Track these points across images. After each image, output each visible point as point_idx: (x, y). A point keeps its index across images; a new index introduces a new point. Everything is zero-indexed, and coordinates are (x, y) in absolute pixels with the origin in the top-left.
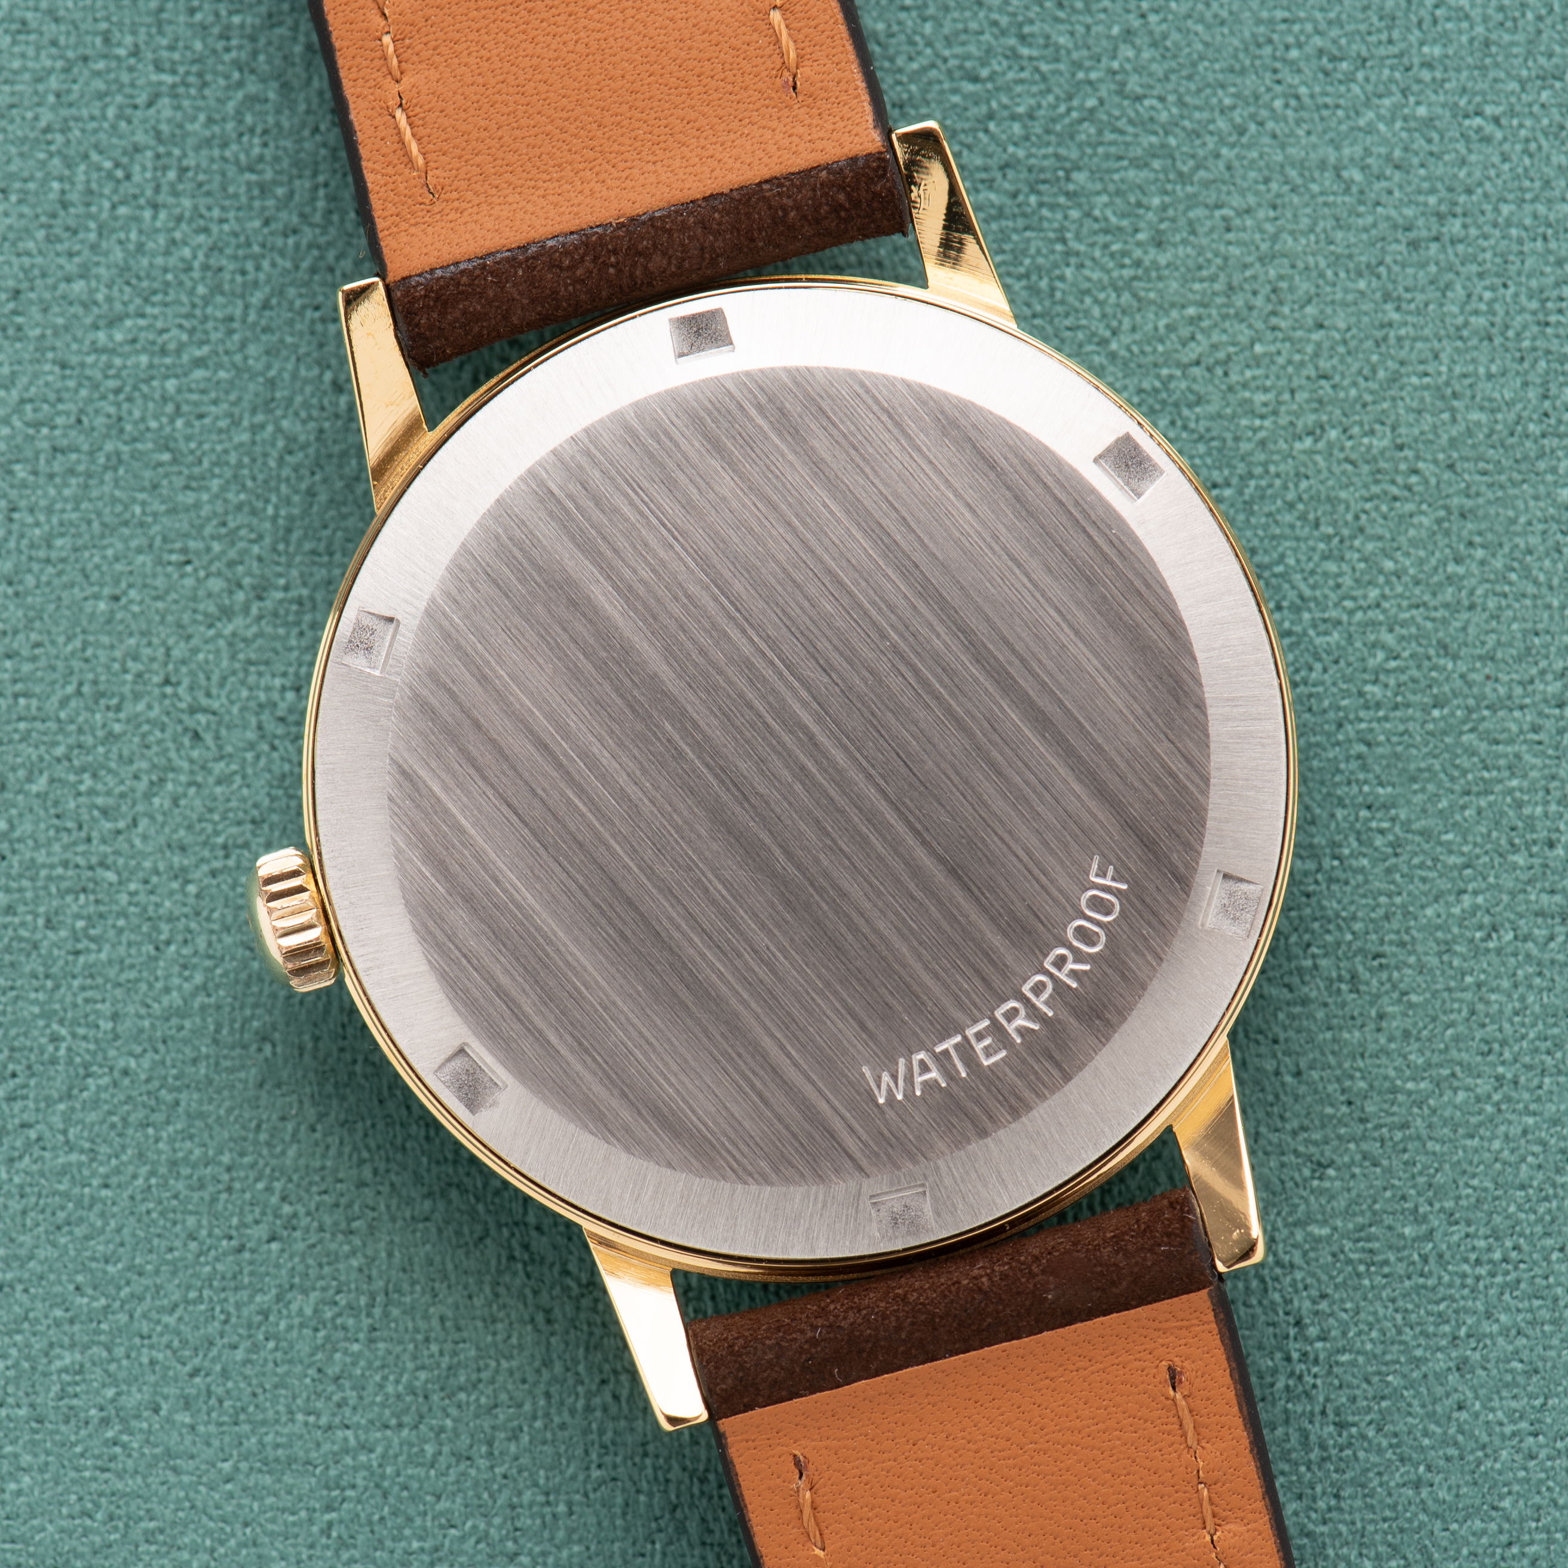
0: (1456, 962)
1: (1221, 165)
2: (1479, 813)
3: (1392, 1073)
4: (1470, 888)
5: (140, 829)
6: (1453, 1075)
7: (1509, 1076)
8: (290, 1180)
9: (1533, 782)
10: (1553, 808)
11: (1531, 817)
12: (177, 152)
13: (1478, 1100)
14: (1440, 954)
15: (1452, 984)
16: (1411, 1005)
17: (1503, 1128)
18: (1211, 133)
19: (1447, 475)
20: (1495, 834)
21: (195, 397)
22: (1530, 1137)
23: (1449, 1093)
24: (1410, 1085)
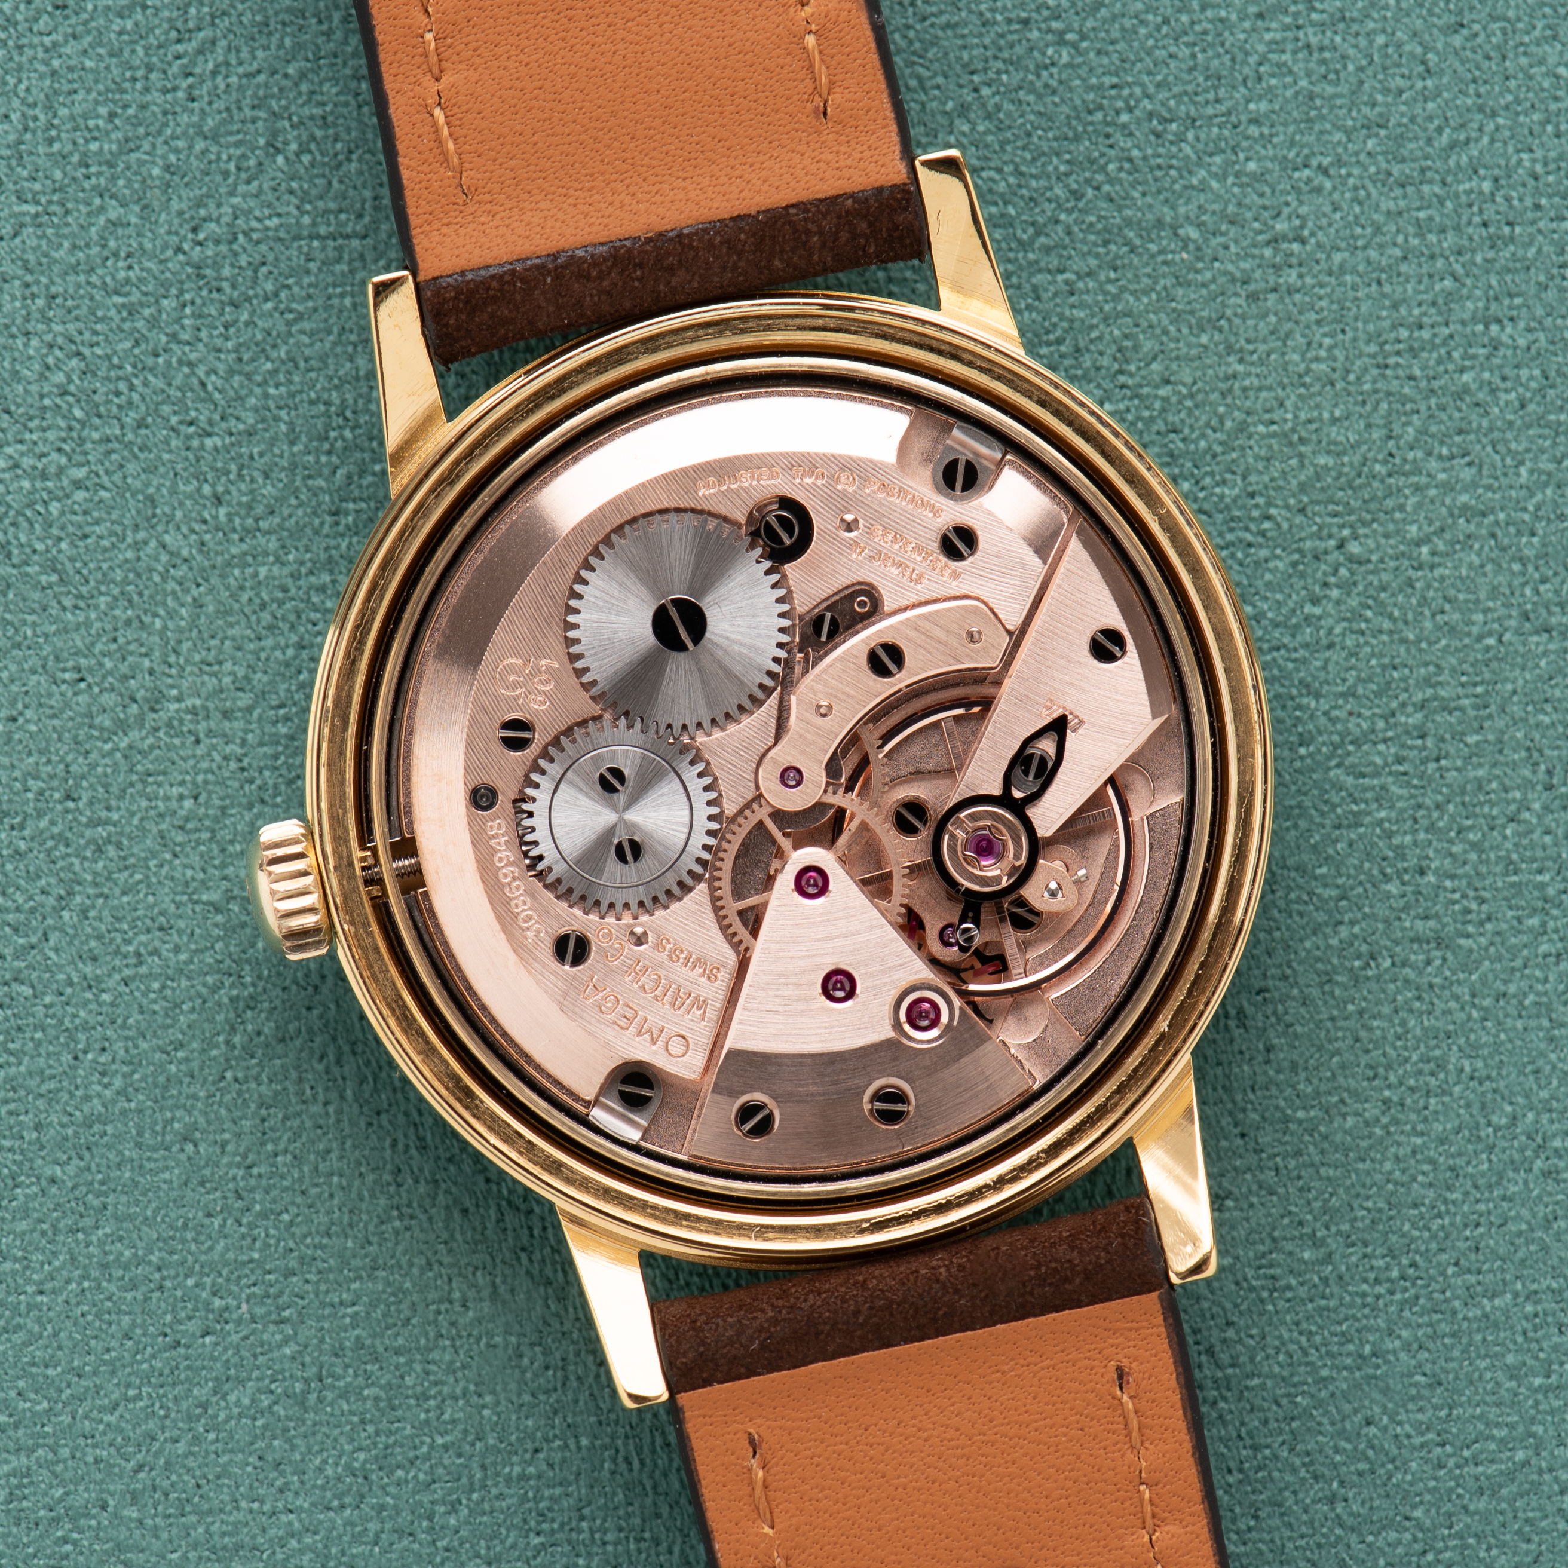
0: (1337, 992)
1: (1060, 229)
2: (1351, 845)
3: (1282, 1103)
4: (1346, 919)
5: (52, 943)
6: (1342, 1101)
7: (1395, 1099)
8: (220, 1275)
9: (1402, 811)
10: (1422, 836)
11: (1401, 846)
12: (44, 280)
13: (1367, 1123)
14: (1321, 985)
15: (1335, 1013)
16: (1296, 1036)
17: (1393, 1150)
18: (1049, 200)
19: (1299, 519)
20: (1367, 865)
21: (79, 518)
22: (1419, 1157)
23: (1337, 1121)
24: (1300, 1114)
